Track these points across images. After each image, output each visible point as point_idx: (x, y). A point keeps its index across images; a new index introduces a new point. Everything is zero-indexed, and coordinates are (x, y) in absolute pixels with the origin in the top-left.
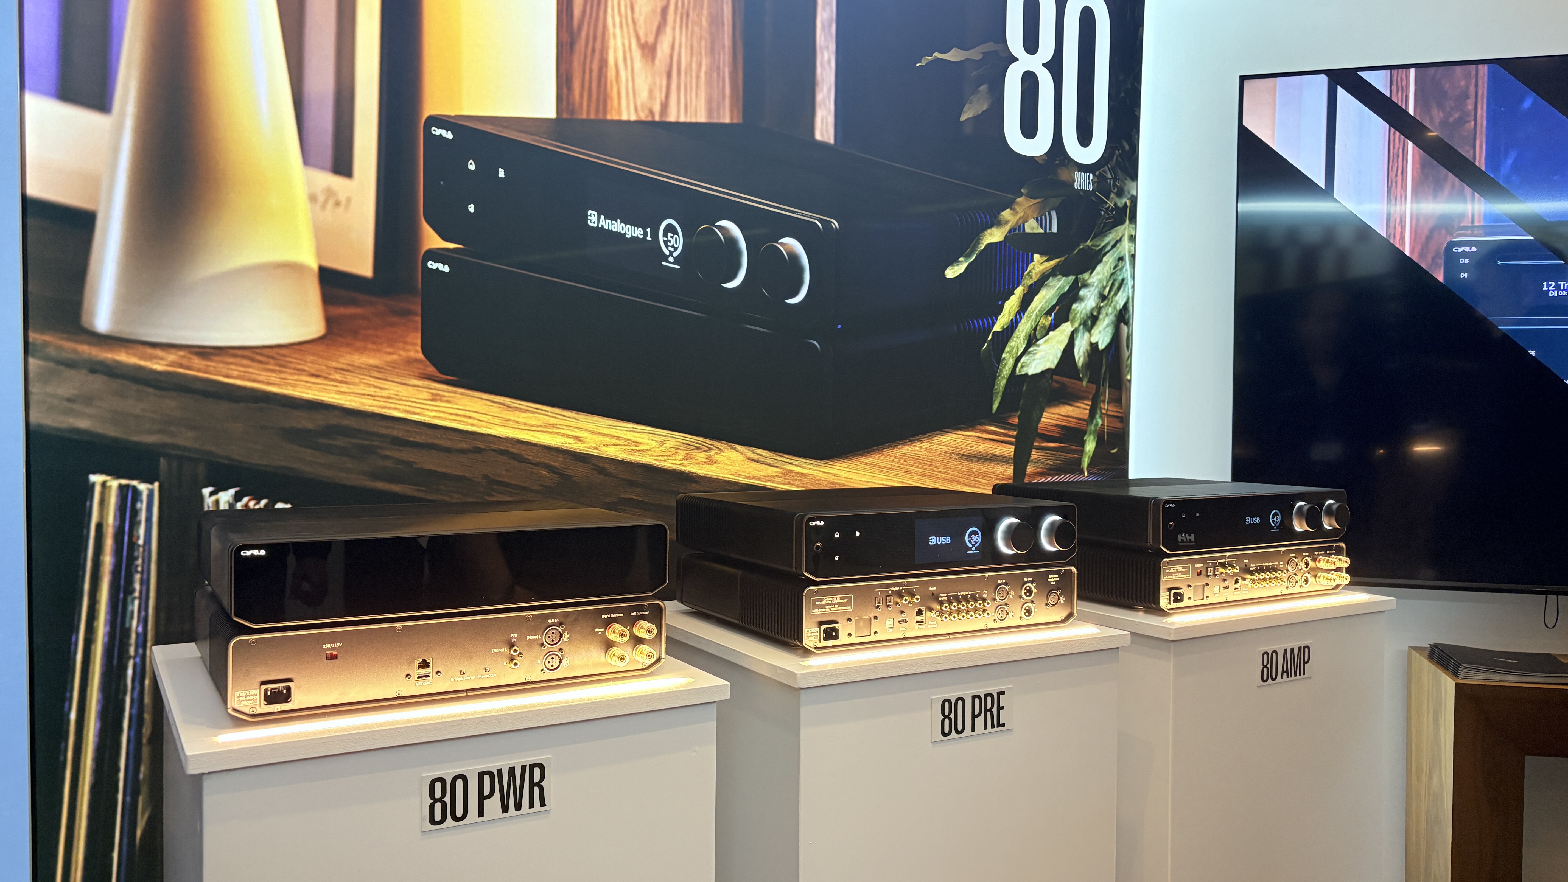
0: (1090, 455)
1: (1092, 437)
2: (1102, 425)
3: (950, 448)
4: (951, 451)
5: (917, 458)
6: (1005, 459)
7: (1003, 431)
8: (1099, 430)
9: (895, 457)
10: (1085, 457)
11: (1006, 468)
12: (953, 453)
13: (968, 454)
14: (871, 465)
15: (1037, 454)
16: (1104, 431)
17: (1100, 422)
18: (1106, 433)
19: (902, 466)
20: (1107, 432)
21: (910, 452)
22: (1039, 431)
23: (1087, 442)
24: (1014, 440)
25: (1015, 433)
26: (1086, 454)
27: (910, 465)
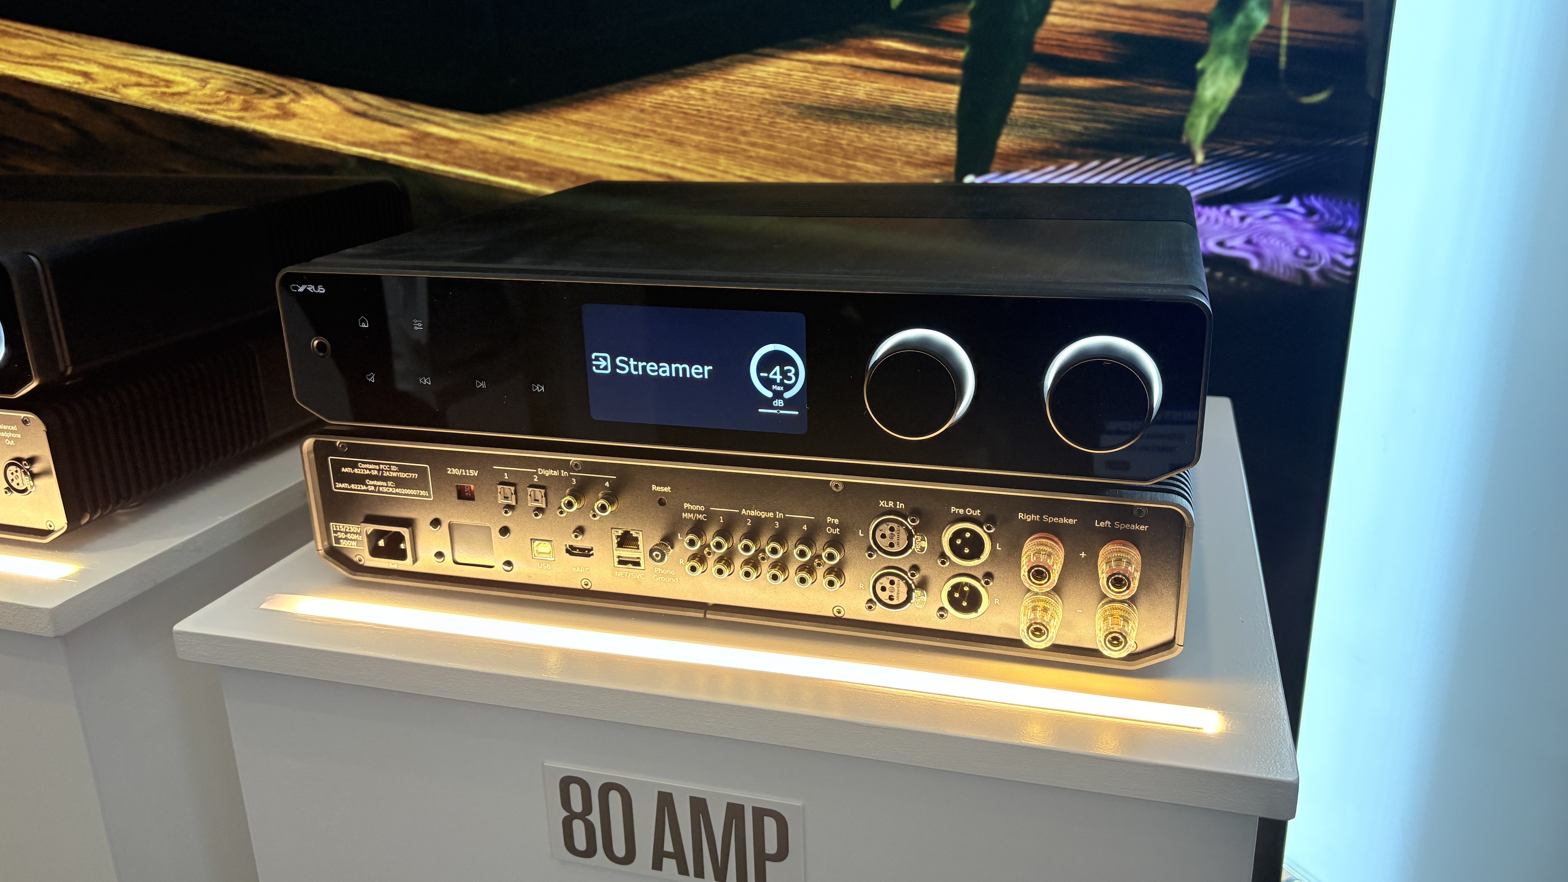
0: (1216, 111)
1: (1227, 62)
2: (1268, 27)
3: (775, 92)
4: (779, 99)
5: (695, 112)
6: (930, 117)
7: (924, 51)
8: (1256, 41)
9: (642, 111)
10: (1199, 116)
11: (936, 138)
12: (784, 103)
13: (823, 106)
14: (589, 126)
15: (1032, 105)
16: (1278, 46)
17: (1262, 19)
18: (1283, 51)
19: (659, 130)
20: (1290, 48)
21: (675, 100)
22: (1038, 48)
23: (1208, 76)
24: (956, 71)
25: (961, 55)
26: (1202, 106)
27: (678, 128)
